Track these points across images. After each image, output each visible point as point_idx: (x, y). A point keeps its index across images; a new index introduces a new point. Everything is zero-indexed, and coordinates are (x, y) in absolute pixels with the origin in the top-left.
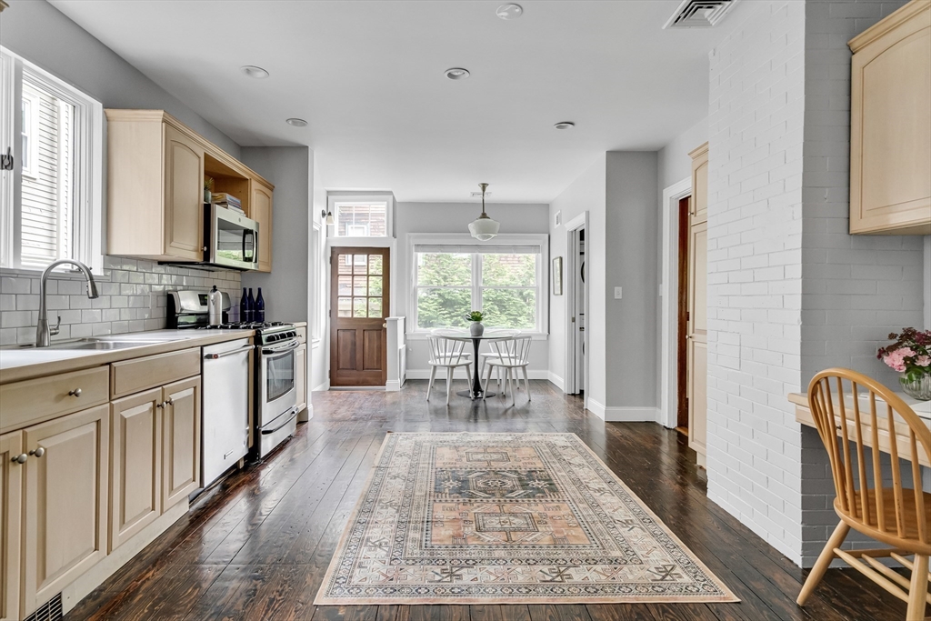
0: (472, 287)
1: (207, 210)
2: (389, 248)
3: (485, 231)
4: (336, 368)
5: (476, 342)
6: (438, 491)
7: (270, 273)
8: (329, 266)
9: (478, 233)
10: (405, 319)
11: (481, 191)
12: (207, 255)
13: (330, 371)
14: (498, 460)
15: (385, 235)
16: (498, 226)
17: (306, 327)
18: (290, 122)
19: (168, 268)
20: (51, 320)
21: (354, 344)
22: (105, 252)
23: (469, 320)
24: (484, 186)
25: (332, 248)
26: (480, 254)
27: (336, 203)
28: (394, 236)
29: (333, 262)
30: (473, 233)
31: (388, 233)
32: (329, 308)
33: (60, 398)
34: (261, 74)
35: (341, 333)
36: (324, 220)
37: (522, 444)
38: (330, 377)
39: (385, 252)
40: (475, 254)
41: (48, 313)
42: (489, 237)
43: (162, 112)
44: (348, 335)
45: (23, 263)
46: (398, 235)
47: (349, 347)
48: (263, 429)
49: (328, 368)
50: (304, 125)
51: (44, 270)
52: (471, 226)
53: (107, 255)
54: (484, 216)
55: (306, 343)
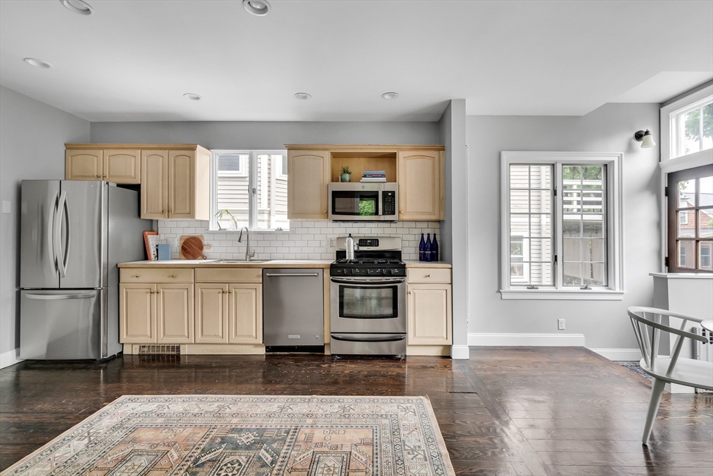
17: (451, 268)
19: (342, 224)
25: (670, 173)
27: (672, 114)
29: (671, 192)
55: (452, 284)
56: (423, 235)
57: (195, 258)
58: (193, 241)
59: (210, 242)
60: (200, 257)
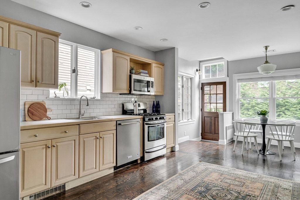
0: (270, 98)
1: (130, 76)
2: (225, 82)
3: (266, 70)
4: (204, 132)
5: (264, 126)
6: (192, 190)
7: (163, 95)
8: (201, 91)
9: (263, 71)
10: (233, 113)
11: (265, 50)
12: (130, 91)
13: (201, 133)
14: (236, 185)
15: (224, 77)
16: (275, 66)
17: (175, 115)
18: (162, 40)
19: (123, 95)
20: (82, 112)
21: (211, 123)
22: (101, 92)
23: (259, 114)
24: (266, 48)
25: (202, 83)
26: (274, 81)
27: (203, 65)
28: (228, 76)
29: (202, 89)
30: (260, 72)
31: (225, 76)
32: (201, 108)
33: (62, 133)
34: (140, 29)
35: (206, 118)
36: (197, 73)
37: (260, 181)
38: (201, 135)
39: (224, 84)
40: (271, 81)
41: (81, 110)
42: (270, 72)
43: (111, 49)
44: (209, 119)
45: (78, 96)
46: (229, 75)
47: (209, 124)
48: (145, 151)
49: (201, 132)
50: (167, 41)
51: (80, 98)
52: (259, 68)
53: (102, 93)
54: (267, 62)
55: (175, 121)
56: (154, 101)
57: (41, 119)
58: (38, 106)
59: (50, 107)
60: (45, 118)
